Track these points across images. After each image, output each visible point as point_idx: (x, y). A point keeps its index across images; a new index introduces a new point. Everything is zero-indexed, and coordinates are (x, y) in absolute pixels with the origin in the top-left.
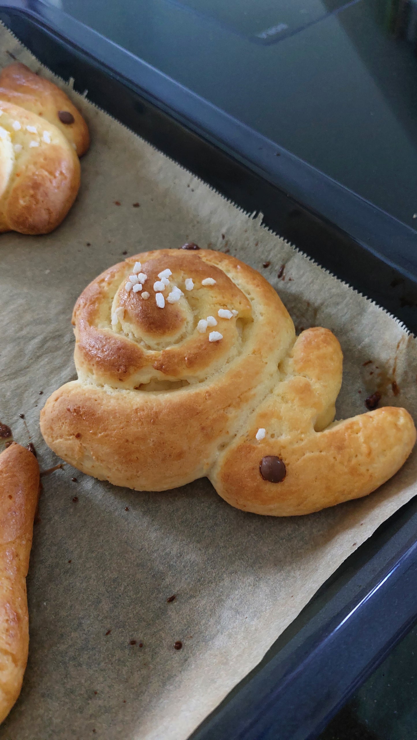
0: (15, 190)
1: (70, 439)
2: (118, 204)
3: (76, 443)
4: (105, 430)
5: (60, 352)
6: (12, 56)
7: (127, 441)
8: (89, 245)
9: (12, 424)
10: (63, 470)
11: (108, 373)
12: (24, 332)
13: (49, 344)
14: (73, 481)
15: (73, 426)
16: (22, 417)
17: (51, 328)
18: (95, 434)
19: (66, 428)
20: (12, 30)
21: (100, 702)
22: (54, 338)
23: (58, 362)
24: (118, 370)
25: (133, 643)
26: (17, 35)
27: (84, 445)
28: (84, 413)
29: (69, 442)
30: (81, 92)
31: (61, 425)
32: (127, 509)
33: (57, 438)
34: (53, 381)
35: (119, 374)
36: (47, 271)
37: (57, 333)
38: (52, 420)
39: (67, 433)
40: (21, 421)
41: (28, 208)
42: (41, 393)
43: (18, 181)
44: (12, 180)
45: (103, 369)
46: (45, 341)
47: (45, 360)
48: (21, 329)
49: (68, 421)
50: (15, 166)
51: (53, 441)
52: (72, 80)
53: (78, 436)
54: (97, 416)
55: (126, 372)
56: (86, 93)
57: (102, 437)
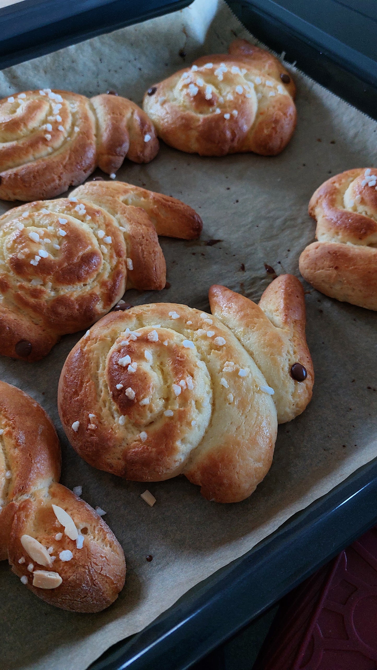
0: (260, 124)
1: (329, 270)
2: (319, 140)
3: (334, 273)
4: (354, 265)
5: (296, 229)
6: (235, 34)
7: (369, 272)
8: (304, 165)
9: (274, 266)
10: (311, 294)
11: (353, 234)
12: (271, 214)
13: (288, 223)
14: (318, 301)
15: (332, 262)
16: (279, 263)
17: (288, 214)
18: (347, 267)
19: (327, 263)
20: (236, 15)
21: (354, 414)
22: (291, 220)
23: (296, 234)
24: (360, 232)
25: (369, 388)
26: (240, 19)
27: (340, 273)
28: (339, 255)
29: (329, 271)
30: (291, 62)
31: (323, 261)
32: (355, 320)
33: (319, 270)
34: (295, 244)
35: (361, 234)
36: (279, 180)
37: (293, 217)
38: (317, 258)
39: (328, 266)
40: (279, 265)
41: (270, 136)
42: (289, 251)
43: (261, 118)
44: (257, 117)
45: (349, 231)
46: (286, 221)
47: (287, 232)
48: (269, 212)
49: (329, 259)
50: (259, 108)
51: (315, 272)
52: (284, 54)
53: (336, 268)
54: (349, 257)
55: (365, 234)
56: (295, 63)
57: (352, 269)
